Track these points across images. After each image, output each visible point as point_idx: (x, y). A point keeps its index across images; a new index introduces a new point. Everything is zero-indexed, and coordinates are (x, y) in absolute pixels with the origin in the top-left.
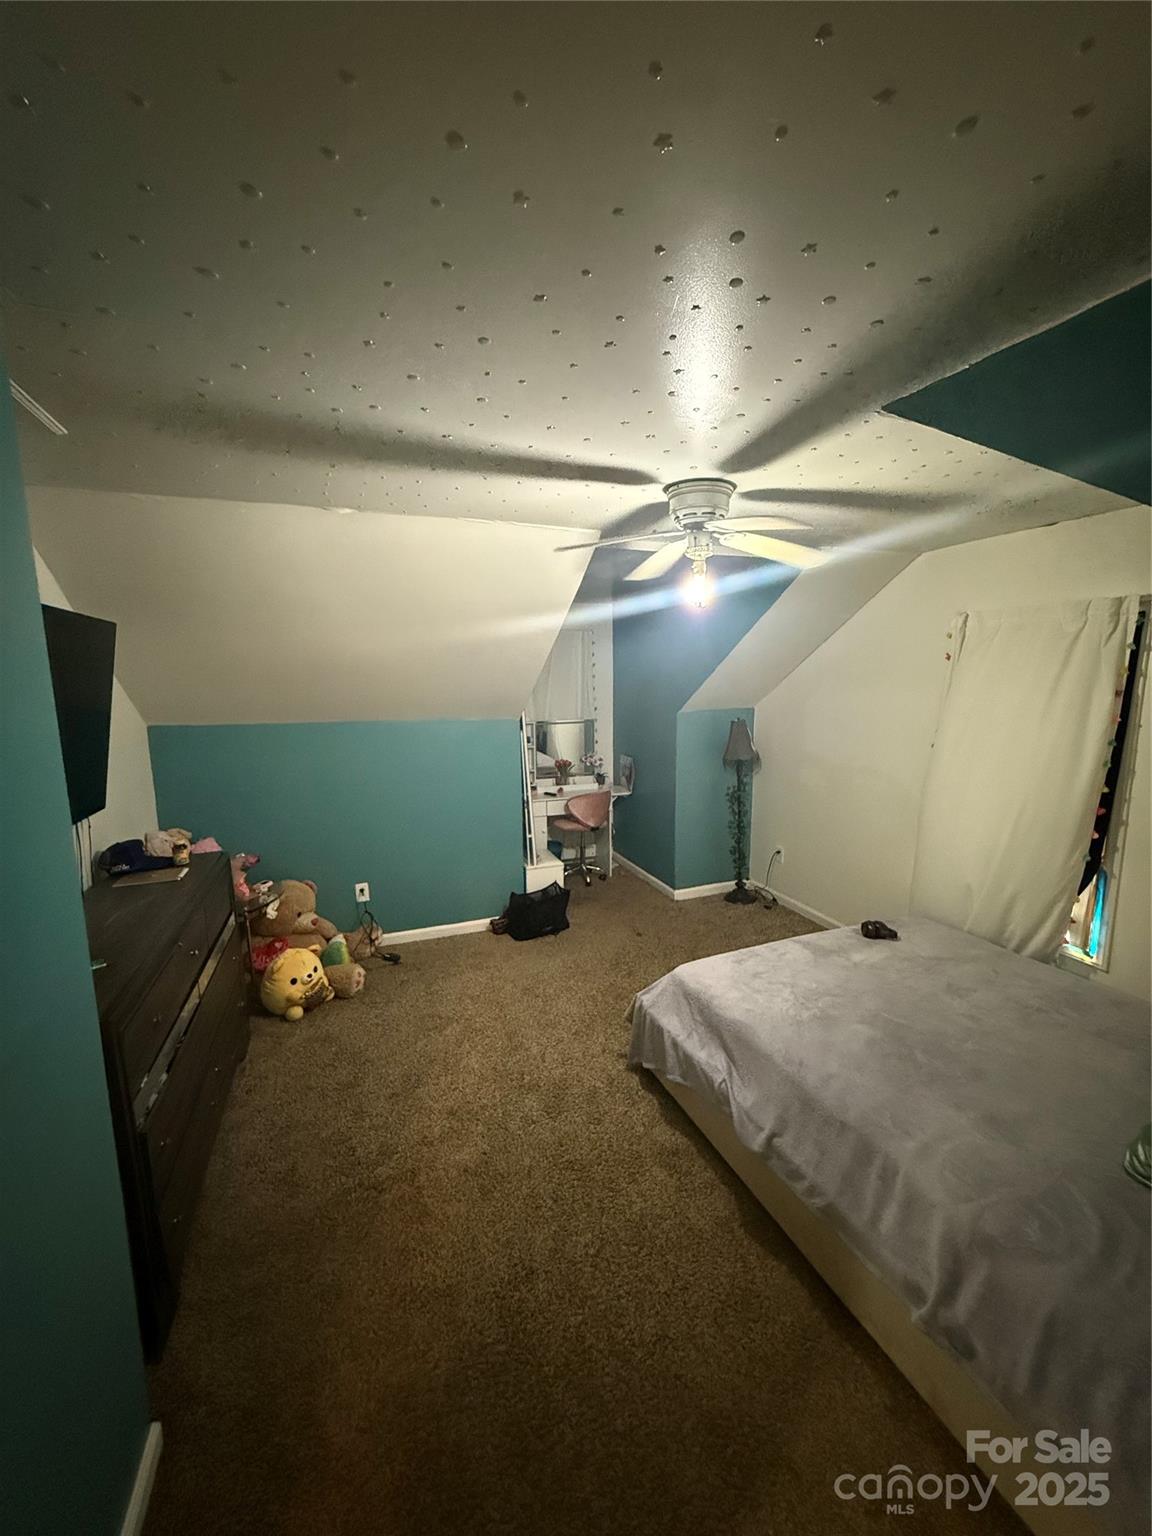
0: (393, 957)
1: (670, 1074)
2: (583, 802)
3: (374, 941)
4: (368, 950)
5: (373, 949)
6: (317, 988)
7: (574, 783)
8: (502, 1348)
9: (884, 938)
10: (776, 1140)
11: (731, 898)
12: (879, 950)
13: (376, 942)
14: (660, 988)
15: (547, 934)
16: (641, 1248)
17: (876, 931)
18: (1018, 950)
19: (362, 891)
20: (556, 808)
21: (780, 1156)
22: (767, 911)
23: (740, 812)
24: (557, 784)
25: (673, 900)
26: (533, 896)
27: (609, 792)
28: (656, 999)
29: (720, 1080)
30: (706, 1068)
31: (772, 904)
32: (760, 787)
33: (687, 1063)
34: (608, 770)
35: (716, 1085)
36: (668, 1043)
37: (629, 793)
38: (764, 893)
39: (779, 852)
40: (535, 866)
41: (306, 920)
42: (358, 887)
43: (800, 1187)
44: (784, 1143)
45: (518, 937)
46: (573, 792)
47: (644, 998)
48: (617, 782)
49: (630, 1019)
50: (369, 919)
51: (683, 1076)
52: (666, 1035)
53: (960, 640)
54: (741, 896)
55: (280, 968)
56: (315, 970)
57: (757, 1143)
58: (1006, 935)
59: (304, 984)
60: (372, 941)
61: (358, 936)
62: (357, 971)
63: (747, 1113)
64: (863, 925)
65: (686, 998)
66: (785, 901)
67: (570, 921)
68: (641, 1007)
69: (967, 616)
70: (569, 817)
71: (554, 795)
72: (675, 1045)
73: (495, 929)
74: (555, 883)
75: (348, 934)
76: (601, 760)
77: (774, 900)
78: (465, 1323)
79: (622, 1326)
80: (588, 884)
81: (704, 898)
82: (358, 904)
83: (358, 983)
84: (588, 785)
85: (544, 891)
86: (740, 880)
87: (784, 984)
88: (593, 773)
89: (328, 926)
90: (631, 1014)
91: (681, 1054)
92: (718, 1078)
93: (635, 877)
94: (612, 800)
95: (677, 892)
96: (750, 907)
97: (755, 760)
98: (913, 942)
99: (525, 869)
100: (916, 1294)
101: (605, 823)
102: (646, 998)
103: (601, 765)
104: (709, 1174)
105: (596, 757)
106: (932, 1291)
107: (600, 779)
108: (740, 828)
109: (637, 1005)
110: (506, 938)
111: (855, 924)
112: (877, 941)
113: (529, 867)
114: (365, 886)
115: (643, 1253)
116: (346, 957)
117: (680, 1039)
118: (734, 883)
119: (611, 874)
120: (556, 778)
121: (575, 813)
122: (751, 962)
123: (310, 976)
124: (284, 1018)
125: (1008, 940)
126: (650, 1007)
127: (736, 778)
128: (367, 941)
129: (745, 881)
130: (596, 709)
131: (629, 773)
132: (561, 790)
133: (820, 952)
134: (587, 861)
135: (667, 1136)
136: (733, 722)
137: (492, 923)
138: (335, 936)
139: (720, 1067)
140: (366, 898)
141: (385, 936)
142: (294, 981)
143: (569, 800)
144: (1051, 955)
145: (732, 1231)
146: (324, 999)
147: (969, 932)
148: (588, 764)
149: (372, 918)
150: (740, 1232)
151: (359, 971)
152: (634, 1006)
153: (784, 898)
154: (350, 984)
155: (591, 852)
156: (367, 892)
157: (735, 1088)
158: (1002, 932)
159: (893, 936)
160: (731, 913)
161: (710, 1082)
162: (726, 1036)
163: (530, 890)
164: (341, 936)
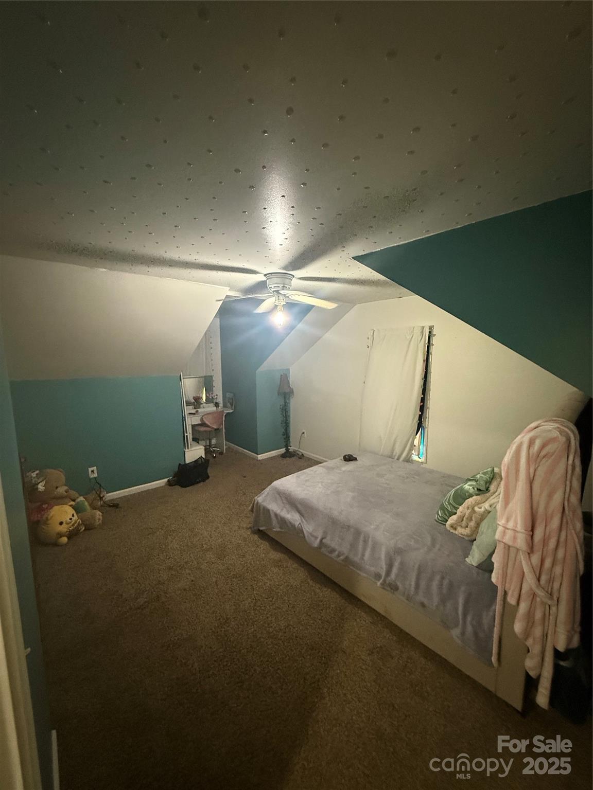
0: (114, 505)
1: (274, 528)
2: (210, 417)
3: (102, 498)
4: (99, 503)
5: (102, 502)
6: (76, 525)
7: (204, 408)
8: (221, 650)
9: (352, 461)
10: (324, 541)
11: (283, 456)
12: (351, 465)
13: (104, 499)
14: (266, 493)
15: (199, 482)
16: (273, 598)
17: (349, 458)
18: (398, 459)
19: (93, 471)
20: (196, 420)
21: (326, 546)
22: (300, 460)
23: (286, 415)
24: (195, 408)
25: (257, 460)
26: (191, 464)
27: (223, 411)
28: (264, 499)
29: (298, 524)
30: (291, 521)
31: (302, 457)
32: (293, 403)
33: (283, 522)
34: (220, 400)
35: (296, 526)
36: (272, 515)
37: (231, 411)
38: (298, 452)
39: (304, 433)
40: (190, 449)
41: (62, 490)
42: (90, 469)
43: (334, 555)
44: (327, 541)
45: (184, 486)
46: (204, 412)
47: (259, 499)
48: (225, 406)
49: (252, 511)
50: (99, 486)
51: (281, 528)
52: (271, 512)
53: (372, 340)
54: (288, 455)
55: (52, 517)
56: (73, 516)
57: (316, 544)
58: (394, 454)
59: (67, 524)
60: (101, 498)
61: (92, 496)
62: (97, 514)
63: (311, 534)
64: (344, 457)
65: (279, 494)
66: (307, 454)
67: (209, 475)
68: (258, 503)
69: (374, 331)
70: (203, 424)
71: (194, 414)
72: (276, 515)
73: (170, 483)
74: (201, 456)
75: (86, 496)
76: (217, 395)
77: (303, 455)
78: (202, 647)
79: (271, 627)
80: (215, 457)
81: (271, 457)
82: (90, 479)
83: (99, 519)
84: (211, 408)
85: (196, 461)
86: (287, 447)
87: (318, 482)
88: (213, 402)
89: (73, 493)
90: (253, 507)
91: (279, 518)
92: (297, 524)
93: (237, 452)
94: (224, 414)
95: (259, 456)
96: (293, 459)
97: (291, 392)
98: (362, 461)
99: (184, 452)
100: (378, 576)
101: (222, 426)
102: (260, 499)
103: (216, 398)
104: (295, 565)
105: (214, 394)
106: (383, 574)
107: (217, 405)
108: (286, 424)
109: (256, 502)
110: (177, 487)
111: (340, 456)
112: (350, 462)
113: (186, 450)
114: (95, 468)
115: (274, 600)
116: (88, 507)
117: (278, 512)
118: (284, 449)
119: (225, 452)
120: (194, 405)
121: (207, 422)
122: (302, 477)
123: (71, 519)
124: (56, 544)
125: (395, 456)
126: (262, 502)
127: (283, 400)
128: (99, 498)
129: (289, 448)
130: (213, 370)
131: (230, 401)
132: (197, 411)
133: (328, 468)
134: (212, 447)
135: (275, 555)
136: (281, 375)
137: (168, 481)
138: (78, 498)
139: (297, 519)
140: (96, 475)
141: (108, 495)
142: (61, 523)
143: (203, 416)
144: (408, 460)
145: (308, 583)
146: (80, 530)
147: (382, 455)
148: (211, 398)
149: (100, 486)
150: (311, 582)
151: (98, 514)
152: (254, 504)
153: (307, 453)
154: (95, 520)
155: (214, 441)
156: (95, 472)
157: (305, 525)
158: (392, 455)
159: (355, 459)
160: (285, 462)
161: (293, 526)
162: (299, 506)
163: (187, 461)
164: (82, 497)
